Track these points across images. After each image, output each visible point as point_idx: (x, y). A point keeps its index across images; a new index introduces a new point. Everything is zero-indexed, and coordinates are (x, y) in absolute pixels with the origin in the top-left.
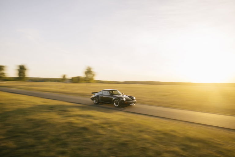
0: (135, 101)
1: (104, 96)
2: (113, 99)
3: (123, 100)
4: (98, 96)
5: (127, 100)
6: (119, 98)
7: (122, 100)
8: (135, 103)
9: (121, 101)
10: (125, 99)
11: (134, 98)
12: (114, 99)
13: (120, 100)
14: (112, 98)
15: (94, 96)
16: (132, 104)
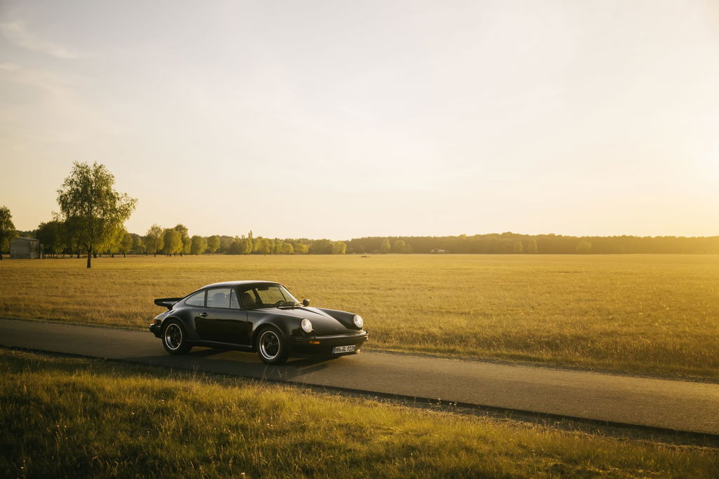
0: (363, 333)
1: (211, 316)
2: (254, 328)
3: (301, 330)
4: (184, 316)
5: (319, 328)
6: (281, 322)
7: (294, 331)
8: (359, 341)
9: (291, 333)
10: (307, 326)
11: (359, 321)
12: (261, 327)
13: (284, 328)
14: (251, 324)
15: (163, 314)
16: (347, 349)
